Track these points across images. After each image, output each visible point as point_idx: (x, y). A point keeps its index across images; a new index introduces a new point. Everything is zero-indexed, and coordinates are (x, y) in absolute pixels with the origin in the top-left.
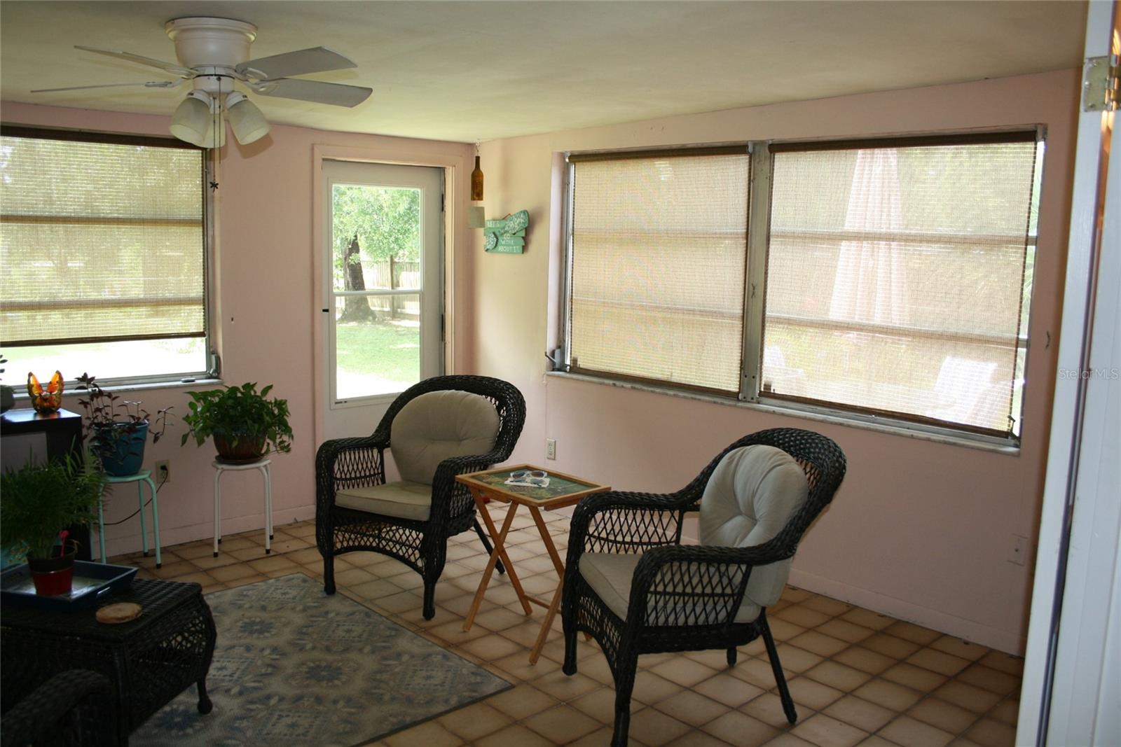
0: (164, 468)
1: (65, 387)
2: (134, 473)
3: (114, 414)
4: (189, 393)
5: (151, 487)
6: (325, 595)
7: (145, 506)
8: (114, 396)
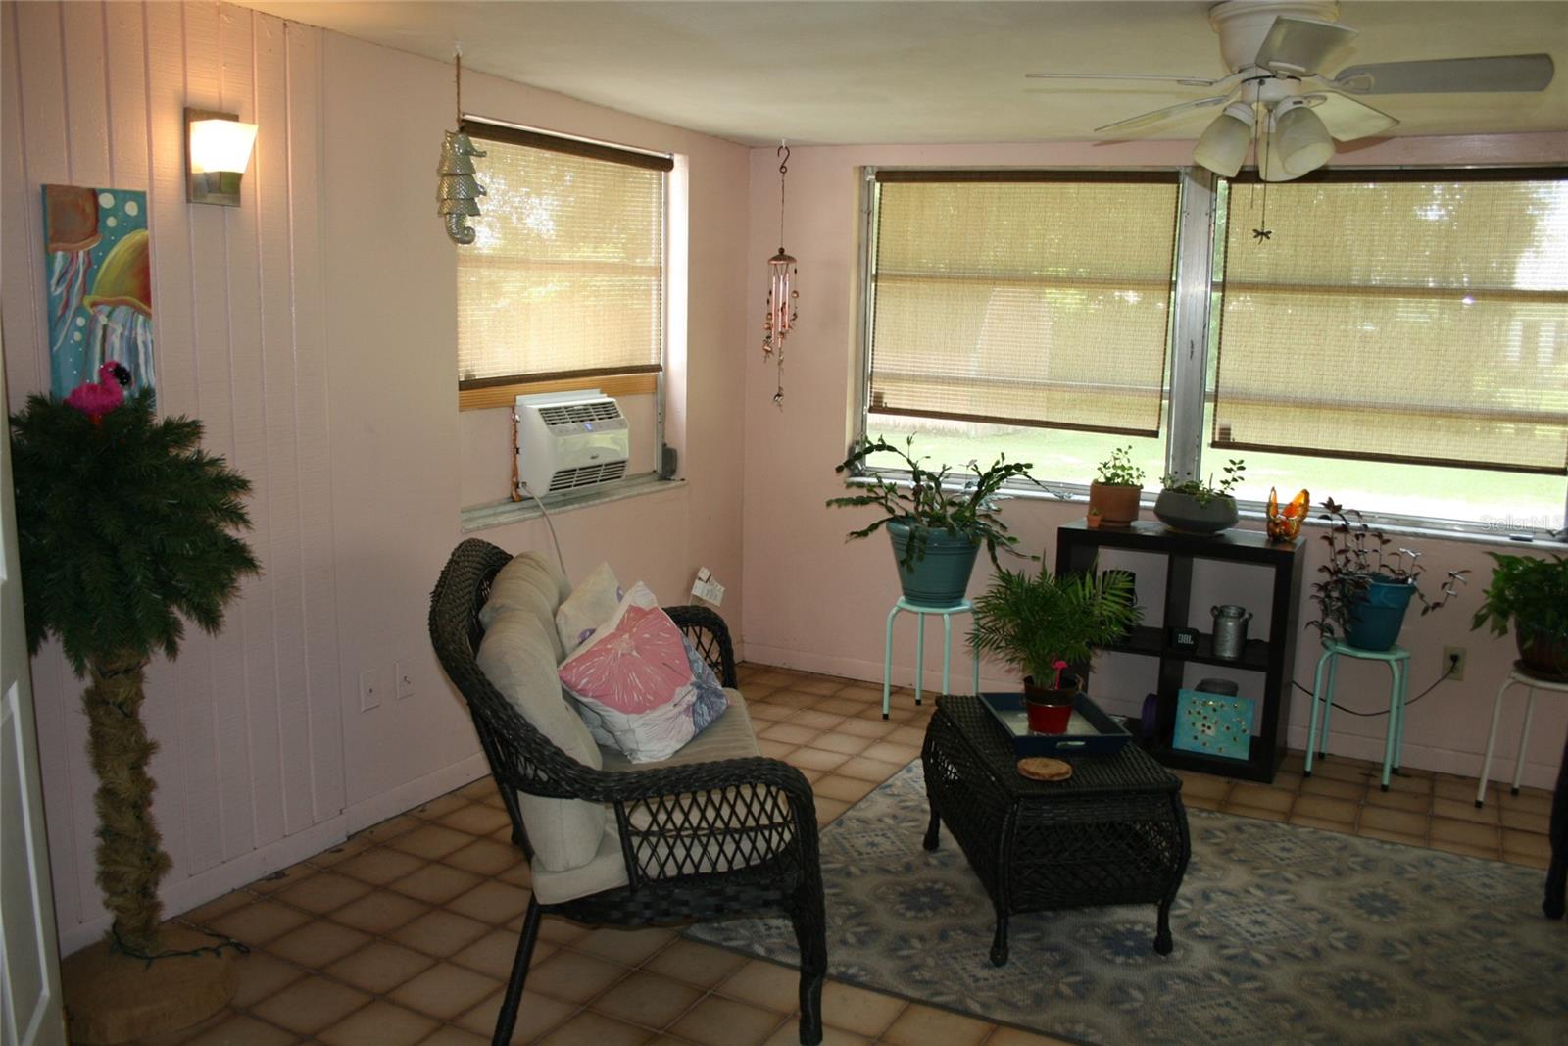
0: (1455, 658)
1: (1309, 513)
2: (1385, 649)
3: (1383, 563)
4: (1490, 553)
5: (1393, 676)
6: (1540, 912)
7: (1406, 704)
8: (1385, 537)
